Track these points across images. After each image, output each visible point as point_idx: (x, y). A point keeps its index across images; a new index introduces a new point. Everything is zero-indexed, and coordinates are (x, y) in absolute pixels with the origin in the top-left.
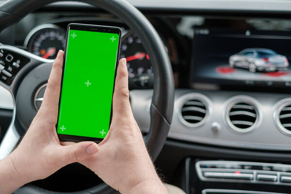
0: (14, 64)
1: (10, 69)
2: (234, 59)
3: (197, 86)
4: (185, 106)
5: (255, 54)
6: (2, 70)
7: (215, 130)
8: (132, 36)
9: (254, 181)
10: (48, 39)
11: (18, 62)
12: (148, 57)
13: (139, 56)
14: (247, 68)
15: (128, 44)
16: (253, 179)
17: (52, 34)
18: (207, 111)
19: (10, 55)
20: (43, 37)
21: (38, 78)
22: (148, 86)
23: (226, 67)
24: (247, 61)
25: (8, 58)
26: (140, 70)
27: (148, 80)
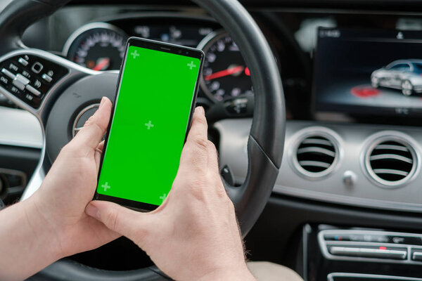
0: (44, 76)
1: (38, 83)
2: (379, 75)
3: (322, 116)
4: (302, 145)
5: (411, 68)
6: (25, 86)
7: (348, 182)
8: (223, 39)
9: (409, 261)
10: (98, 45)
11: (51, 73)
12: (248, 72)
13: (234, 70)
14: (399, 88)
15: (216, 53)
16: (406, 259)
17: (105, 38)
18: (337, 153)
19: (39, 64)
20: (91, 43)
21: (79, 97)
22: (245, 113)
23: (366, 88)
24: (398, 78)
25: (34, 67)
26: (235, 92)
27: (247, 104)
